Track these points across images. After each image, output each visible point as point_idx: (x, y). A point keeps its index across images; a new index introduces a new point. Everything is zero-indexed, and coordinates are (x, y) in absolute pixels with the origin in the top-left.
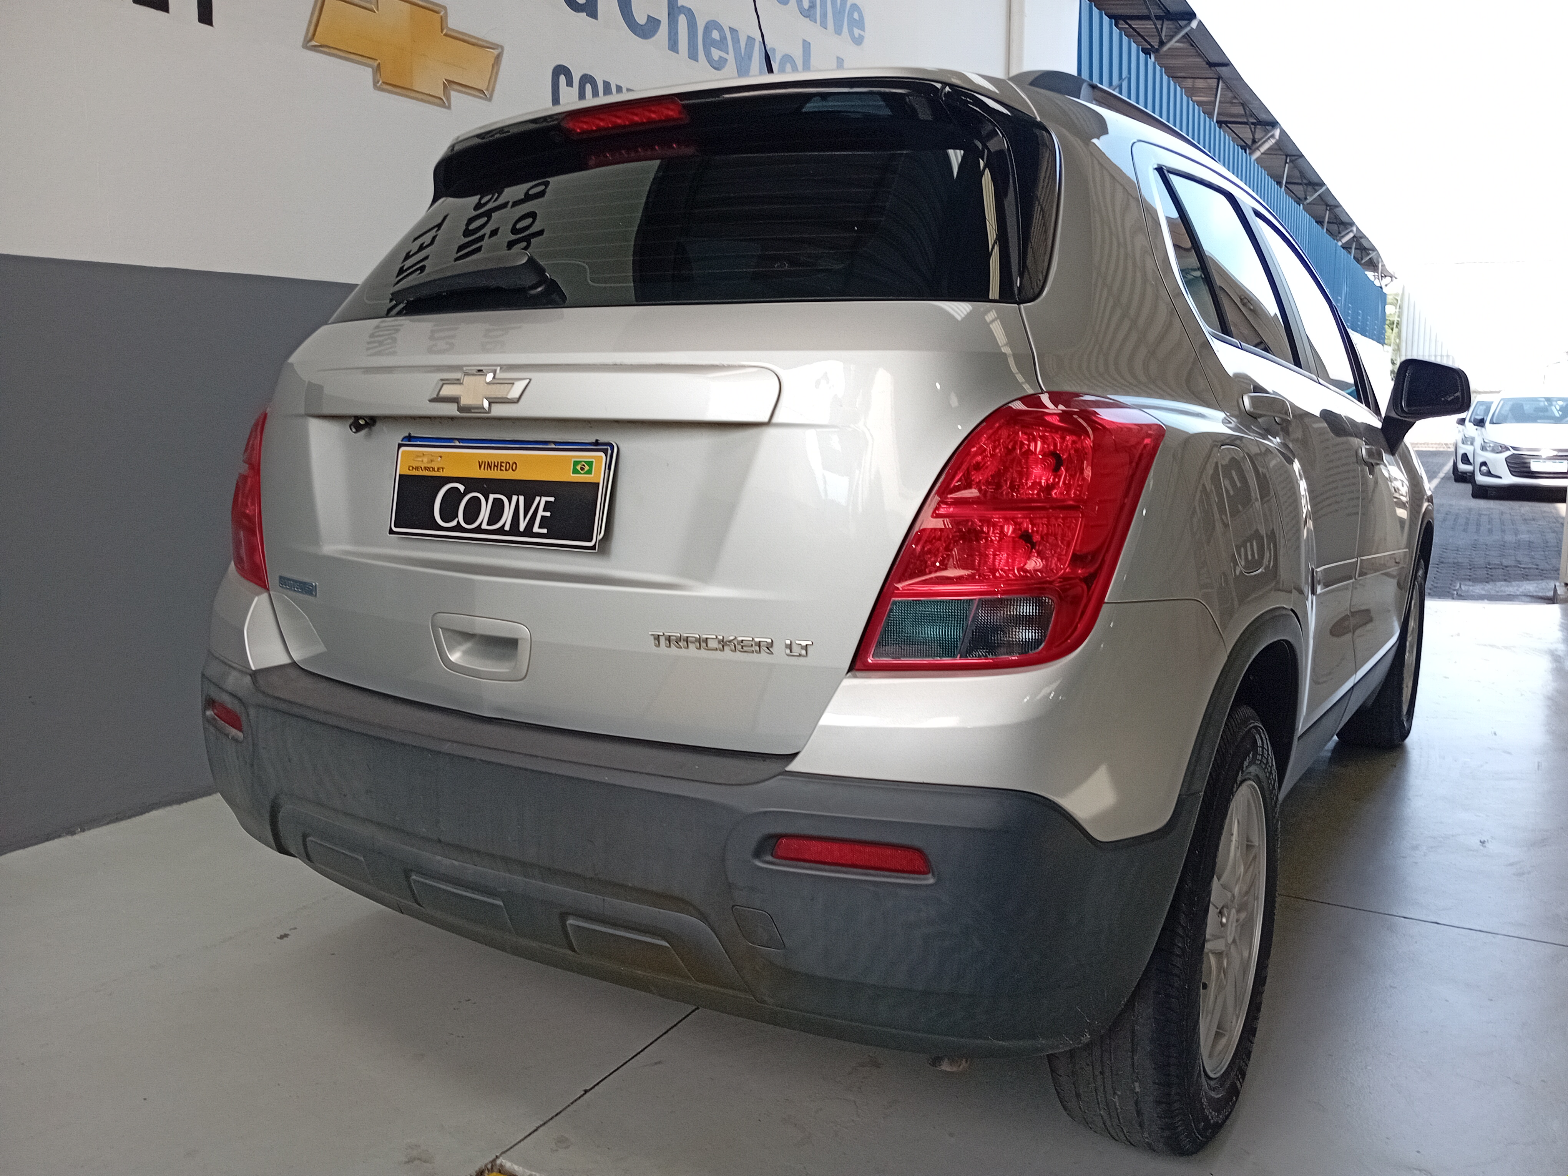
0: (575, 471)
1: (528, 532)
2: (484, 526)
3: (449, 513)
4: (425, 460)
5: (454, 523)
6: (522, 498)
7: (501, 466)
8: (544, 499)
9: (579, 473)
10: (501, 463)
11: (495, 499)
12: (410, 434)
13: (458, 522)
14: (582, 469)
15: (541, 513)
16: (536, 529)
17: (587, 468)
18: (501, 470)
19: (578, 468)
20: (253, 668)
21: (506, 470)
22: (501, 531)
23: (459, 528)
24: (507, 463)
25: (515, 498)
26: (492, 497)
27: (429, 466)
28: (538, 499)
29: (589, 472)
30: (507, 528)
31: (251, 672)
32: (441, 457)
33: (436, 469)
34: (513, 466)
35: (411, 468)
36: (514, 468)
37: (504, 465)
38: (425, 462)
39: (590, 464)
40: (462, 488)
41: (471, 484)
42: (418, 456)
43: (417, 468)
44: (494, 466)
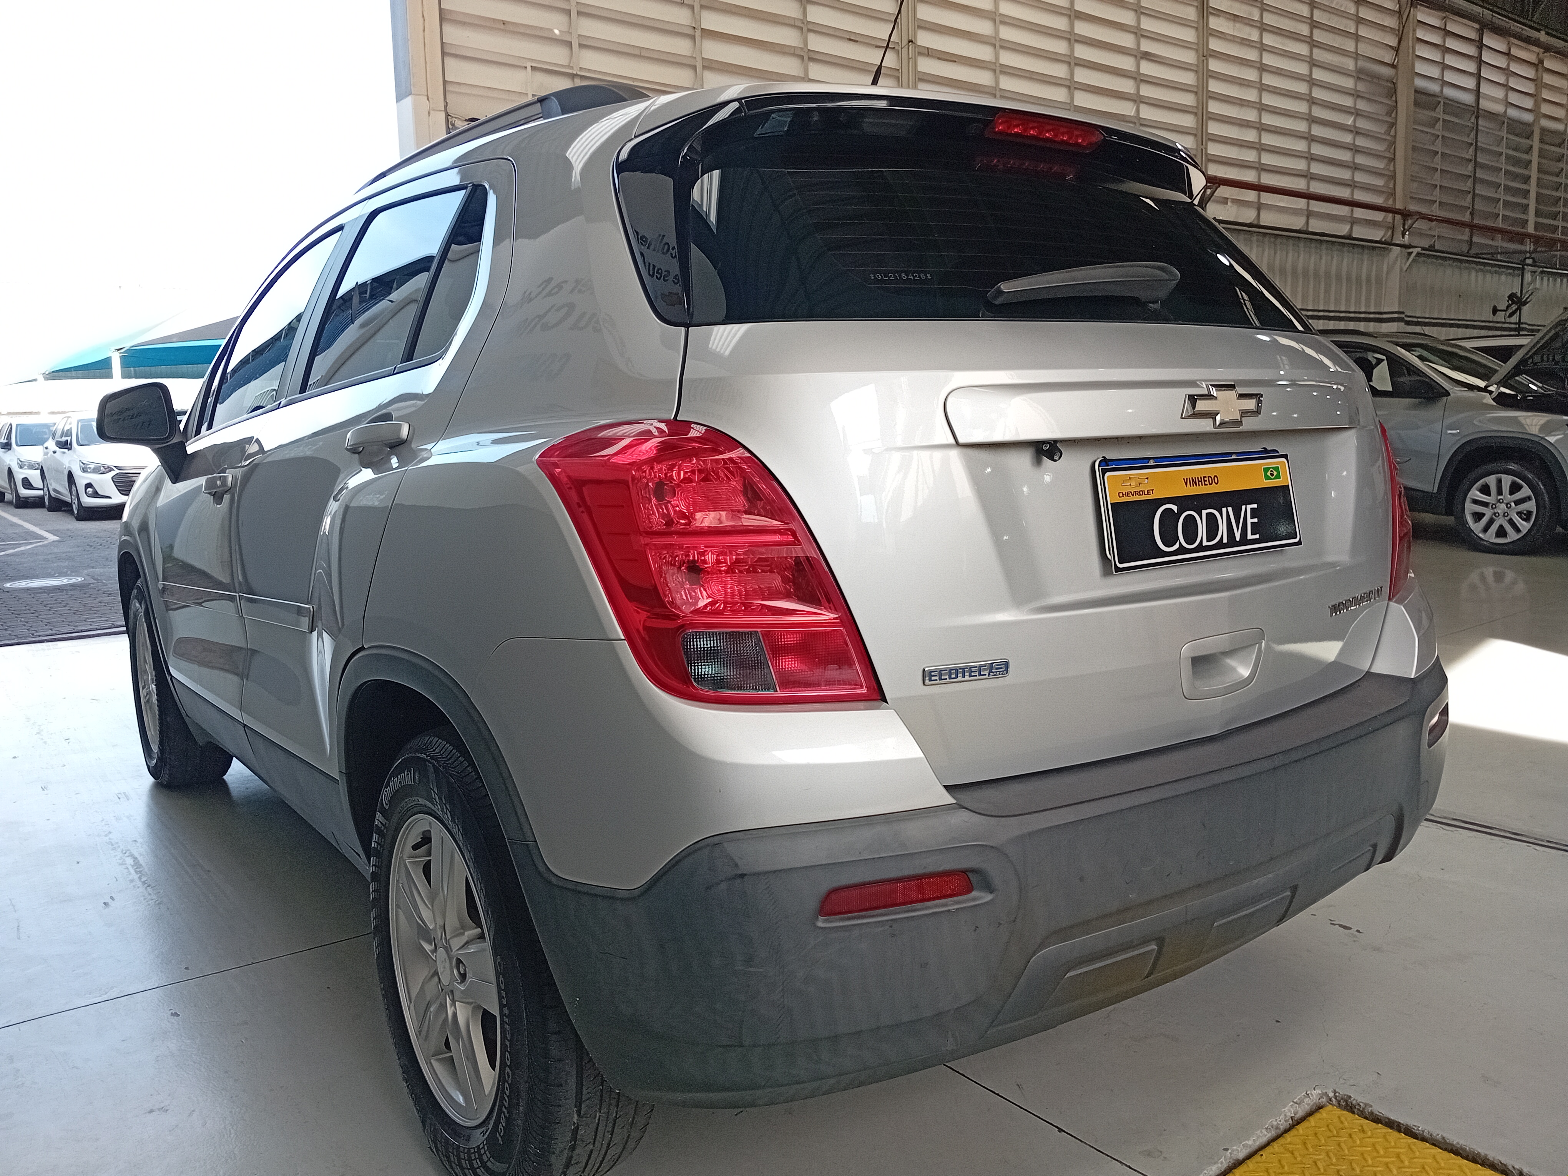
0: (1267, 478)
1: (1244, 540)
2: (1205, 543)
3: (1169, 538)
4: (1133, 484)
5: (1177, 546)
6: (1230, 509)
7: (1205, 481)
8: (1249, 507)
9: (1270, 479)
10: (1204, 477)
11: (1207, 514)
13: (1180, 543)
14: (1272, 475)
15: (1250, 521)
16: (1250, 537)
17: (1275, 473)
18: (1205, 485)
19: (1269, 474)
21: (1210, 484)
22: (1220, 545)
23: (1182, 550)
24: (1209, 477)
25: (1224, 510)
26: (1204, 512)
27: (1139, 489)
28: (1244, 507)
30: (1225, 540)
32: (1147, 478)
33: (1146, 493)
34: (1214, 480)
35: (1121, 495)
37: (1207, 479)
38: (1133, 486)
39: (1277, 469)
40: (1175, 508)
41: (1184, 502)
42: (1124, 481)
43: (1127, 494)
44: (1199, 481)
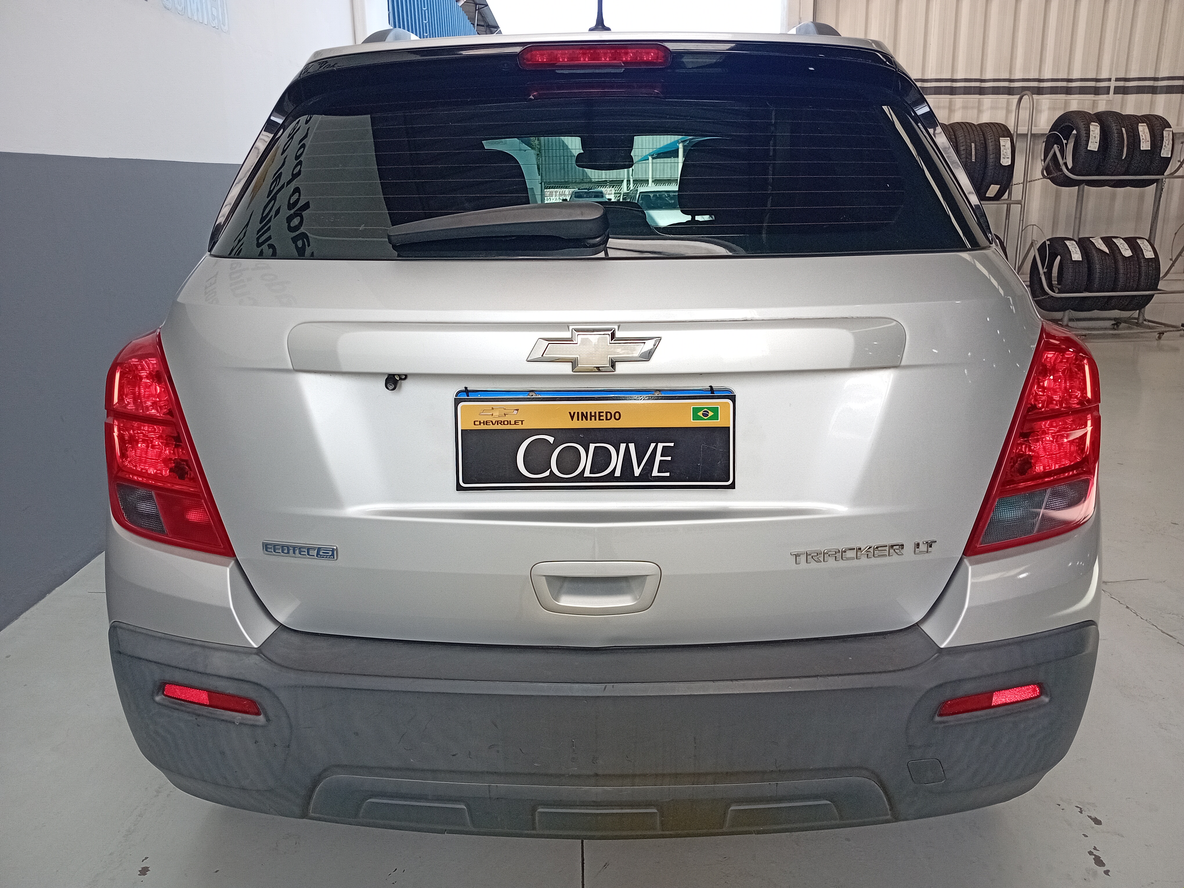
0: (697, 418)
1: (646, 475)
2: (587, 474)
3: (537, 466)
5: (547, 473)
6: (632, 446)
7: (600, 416)
8: (660, 446)
9: (699, 418)
10: (600, 413)
11: (596, 448)
12: (466, 388)
13: (551, 471)
14: (706, 415)
15: (658, 458)
16: (655, 473)
17: (711, 414)
18: (600, 419)
19: (701, 414)
20: (256, 646)
21: (607, 419)
22: (609, 478)
23: (552, 478)
24: (607, 413)
25: (623, 446)
26: (592, 446)
27: (503, 419)
28: (653, 445)
29: (715, 417)
30: (618, 474)
31: (255, 651)
32: (517, 410)
33: (513, 423)
34: (617, 415)
35: (479, 423)
36: (617, 417)
37: (604, 414)
38: (496, 416)
39: (714, 410)
40: (551, 439)
41: (562, 434)
43: (487, 423)
44: (591, 416)
